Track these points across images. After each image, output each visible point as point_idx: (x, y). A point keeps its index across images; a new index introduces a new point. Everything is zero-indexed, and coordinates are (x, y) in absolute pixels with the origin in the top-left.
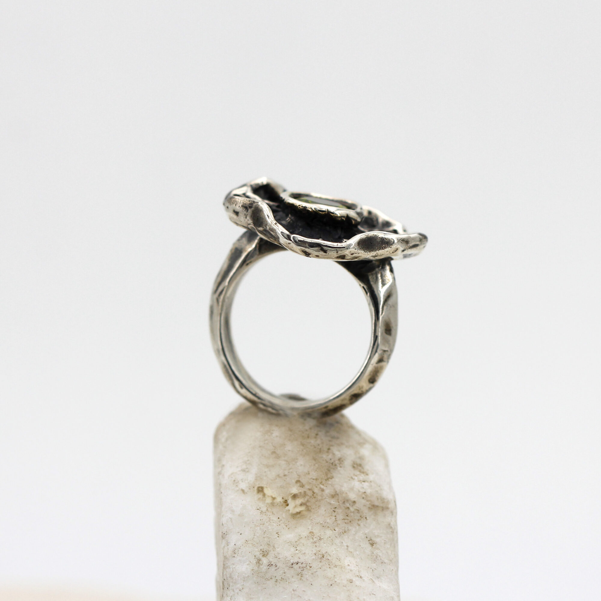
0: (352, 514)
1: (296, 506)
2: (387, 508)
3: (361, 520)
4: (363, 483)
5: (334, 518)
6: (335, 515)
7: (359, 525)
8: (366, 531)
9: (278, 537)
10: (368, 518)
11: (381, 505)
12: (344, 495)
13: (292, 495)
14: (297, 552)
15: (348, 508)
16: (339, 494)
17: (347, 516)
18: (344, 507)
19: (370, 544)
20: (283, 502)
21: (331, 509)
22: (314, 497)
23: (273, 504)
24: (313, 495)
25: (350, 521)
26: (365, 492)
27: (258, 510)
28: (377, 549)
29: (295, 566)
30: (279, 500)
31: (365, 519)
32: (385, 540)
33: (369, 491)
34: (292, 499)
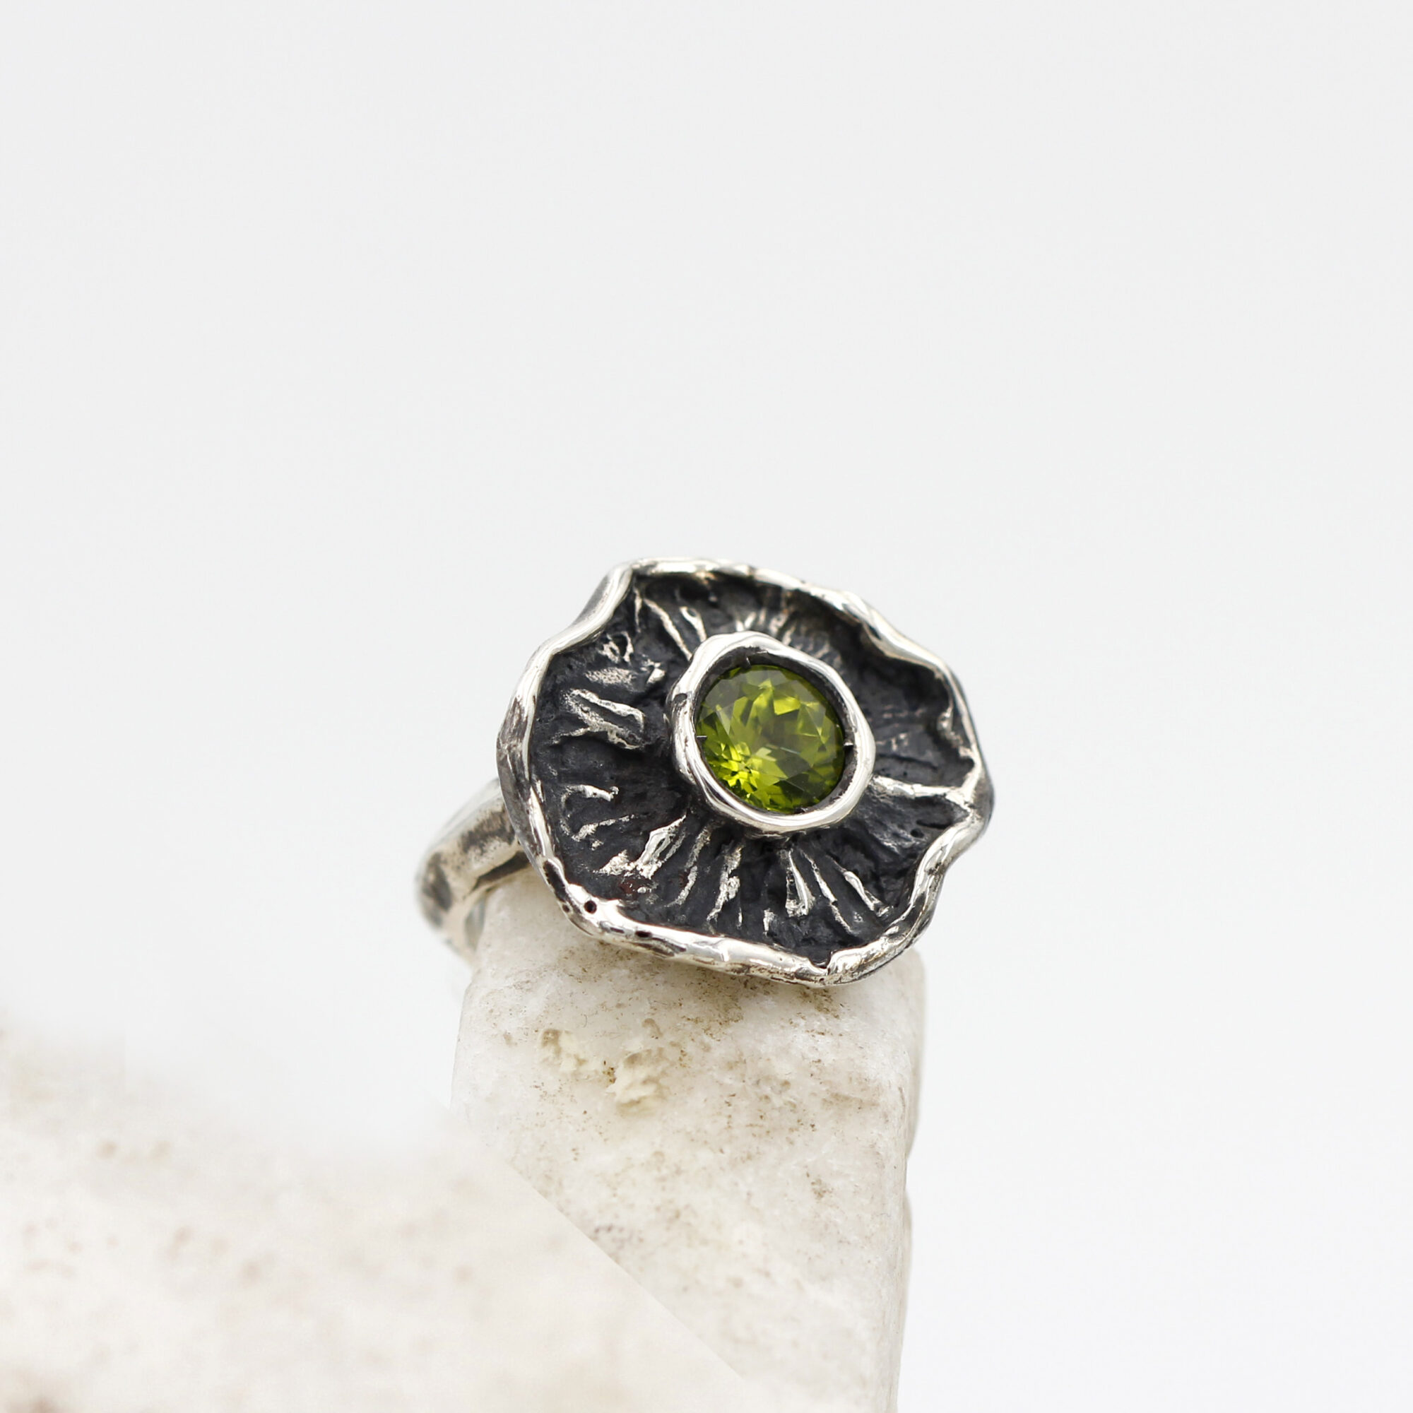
0: (776, 1114)
1: (631, 1086)
2: (874, 1105)
3: (797, 1130)
4: (818, 1036)
5: (724, 1121)
6: (728, 1114)
7: (792, 1143)
8: (809, 1160)
9: (575, 1159)
10: (817, 1126)
11: (859, 1096)
12: (761, 1064)
13: (626, 1057)
14: (615, 1200)
15: (767, 1097)
16: (747, 1061)
17: (761, 1117)
18: (756, 1094)
19: (815, 1193)
20: (604, 1073)
21: (721, 1096)
22: (681, 1065)
23: (576, 1076)
24: (680, 1059)
25: (768, 1132)
26: (819, 1061)
27: (536, 1089)
28: (831, 1206)
29: (604, 1236)
30: (595, 1066)
31: (810, 1129)
32: (857, 1184)
33: (829, 1059)
34: (625, 1067)
